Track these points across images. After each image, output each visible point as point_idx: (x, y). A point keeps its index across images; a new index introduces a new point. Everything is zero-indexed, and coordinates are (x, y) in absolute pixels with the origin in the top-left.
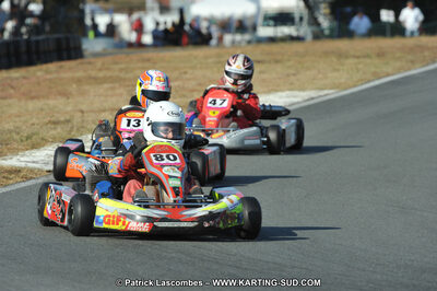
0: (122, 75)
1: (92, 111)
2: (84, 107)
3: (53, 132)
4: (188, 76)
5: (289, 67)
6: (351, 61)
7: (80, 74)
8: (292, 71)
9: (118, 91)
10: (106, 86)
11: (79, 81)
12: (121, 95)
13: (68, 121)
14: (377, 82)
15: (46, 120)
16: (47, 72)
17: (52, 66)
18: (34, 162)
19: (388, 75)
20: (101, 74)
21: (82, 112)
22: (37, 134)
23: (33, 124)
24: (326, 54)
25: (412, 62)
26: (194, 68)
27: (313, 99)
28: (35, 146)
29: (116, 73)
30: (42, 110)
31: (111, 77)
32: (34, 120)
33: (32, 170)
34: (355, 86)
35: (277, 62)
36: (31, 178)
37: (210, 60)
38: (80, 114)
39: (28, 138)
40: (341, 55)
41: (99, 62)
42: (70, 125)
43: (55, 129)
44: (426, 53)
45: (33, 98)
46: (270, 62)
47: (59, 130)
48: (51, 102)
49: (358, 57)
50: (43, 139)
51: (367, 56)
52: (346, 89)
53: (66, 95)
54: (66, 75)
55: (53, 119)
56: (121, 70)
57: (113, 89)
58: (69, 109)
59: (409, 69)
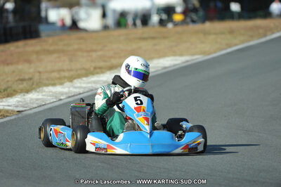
0: (65, 48)
1: (46, 72)
2: (41, 70)
3: (21, 86)
5: (173, 41)
6: (212, 37)
7: (38, 48)
8: (174, 44)
9: (62, 59)
10: (55, 55)
11: (37, 53)
12: (64, 61)
13: (30, 79)
14: (229, 50)
15: (17, 78)
16: (17, 47)
17: (21, 44)
18: (9, 106)
19: (236, 45)
20: (52, 48)
21: (40, 72)
22: (10, 87)
23: (8, 81)
26: (111, 42)
27: (187, 61)
28: (10, 95)
30: (14, 72)
31: (58, 50)
32: (9, 79)
33: (7, 111)
34: (215, 52)
35: (165, 38)
36: (7, 116)
37: (122, 38)
38: (38, 74)
39: (5, 90)
40: (206, 33)
41: (50, 40)
42: (32, 81)
43: (22, 84)
44: (261, 31)
45: (8, 64)
47: (25, 85)
48: (20, 67)
49: (215, 34)
50: (14, 91)
51: (222, 33)
52: (209, 54)
53: (29, 61)
54: (29, 49)
55: (21, 78)
56: (65, 45)
57: (59, 57)
58: (32, 70)
59: (249, 41)
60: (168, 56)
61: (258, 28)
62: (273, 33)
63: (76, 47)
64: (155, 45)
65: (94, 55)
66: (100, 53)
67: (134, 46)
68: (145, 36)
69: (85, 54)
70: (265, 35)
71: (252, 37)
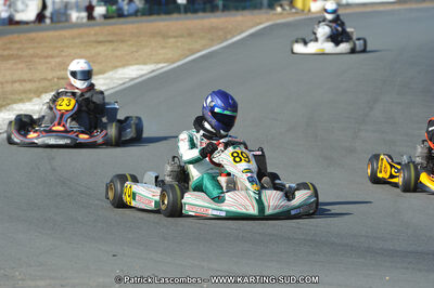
0: (20, 53)
4: (63, 54)
5: (132, 45)
6: (172, 40)
8: (134, 49)
9: (20, 66)
12: (22, 69)
20: (6, 53)
24: (154, 35)
25: (212, 40)
26: (67, 47)
29: (15, 52)
31: (12, 55)
35: (123, 41)
37: (77, 41)
44: (221, 33)
46: (117, 41)
49: (175, 37)
51: (182, 36)
56: (19, 49)
57: (16, 64)
59: (212, 46)
60: (132, 65)
61: (216, 29)
62: (234, 36)
63: (31, 51)
64: (114, 50)
65: (53, 61)
66: (57, 60)
67: (93, 51)
68: (101, 38)
69: (42, 60)
70: (226, 39)
71: (212, 42)
